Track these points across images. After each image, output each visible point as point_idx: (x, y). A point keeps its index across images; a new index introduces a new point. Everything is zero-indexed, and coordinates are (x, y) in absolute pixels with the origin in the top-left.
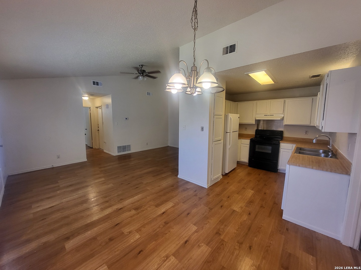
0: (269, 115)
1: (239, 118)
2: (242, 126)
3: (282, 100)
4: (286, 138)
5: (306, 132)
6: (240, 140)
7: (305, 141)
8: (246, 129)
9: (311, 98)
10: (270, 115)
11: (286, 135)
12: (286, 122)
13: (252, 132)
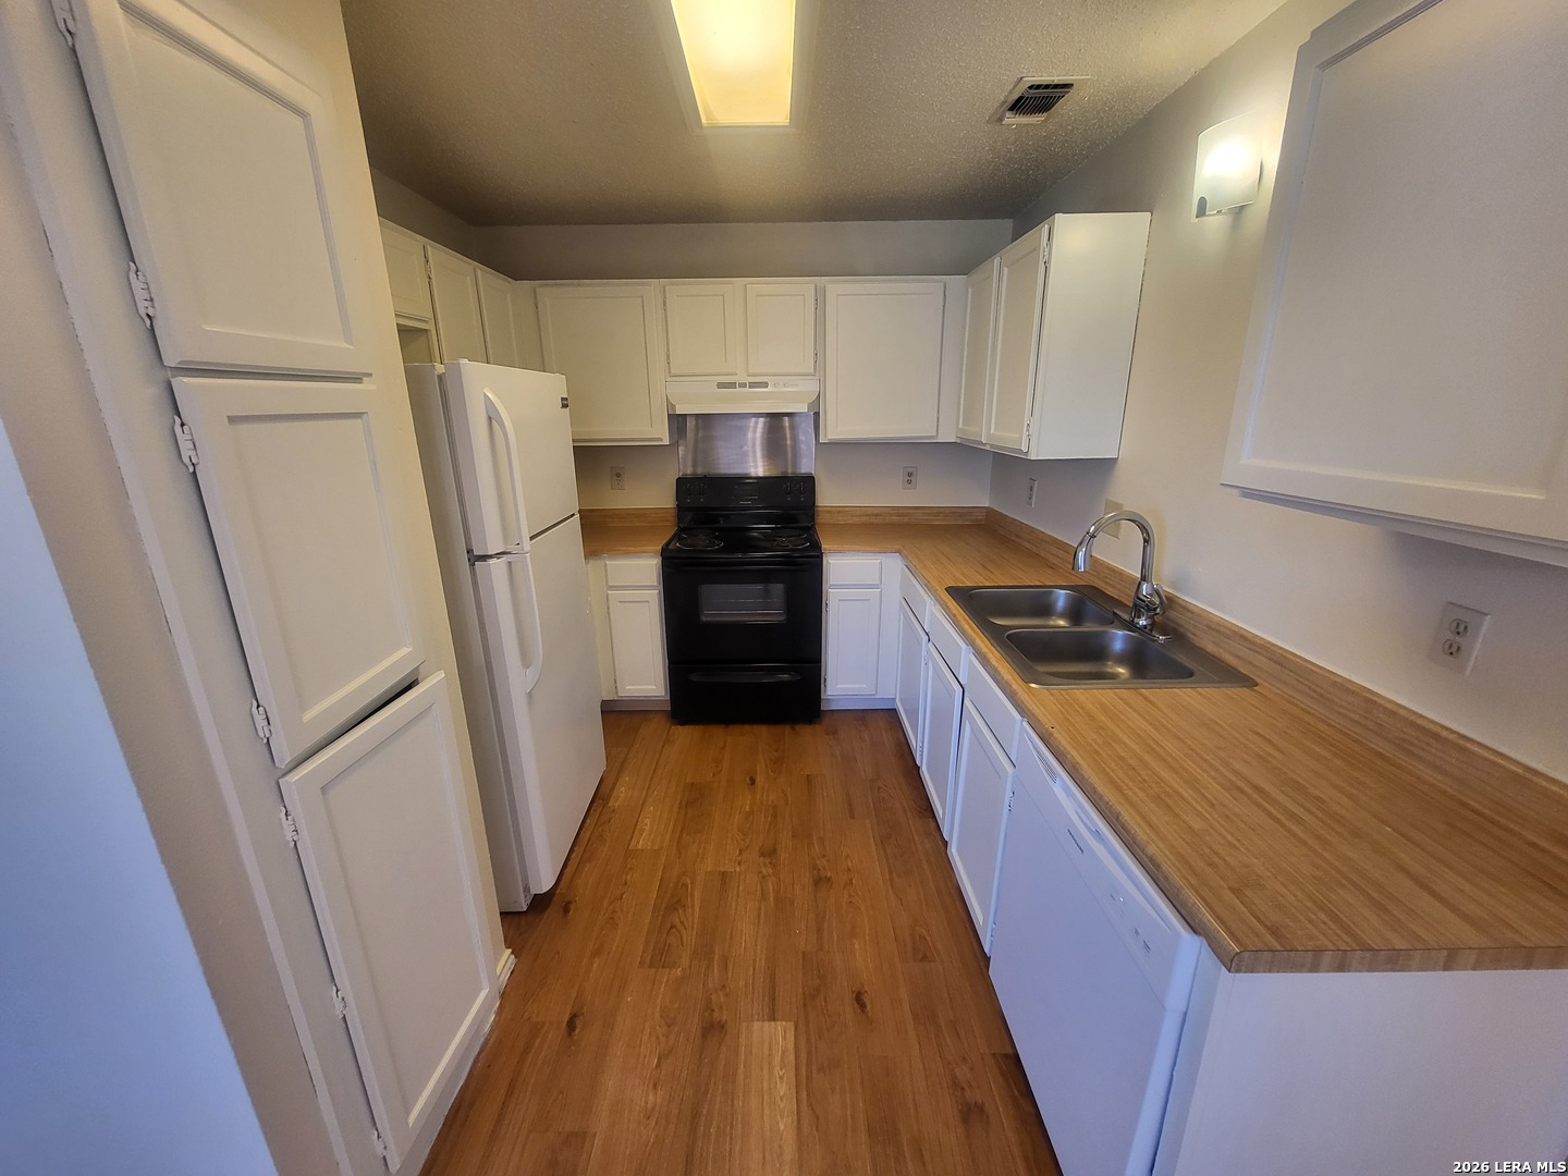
0: (743, 385)
1: (565, 406)
2: (592, 460)
3: (804, 287)
4: (829, 512)
5: (910, 475)
6: (594, 564)
7: (906, 519)
8: (618, 475)
9: (938, 281)
10: (752, 385)
11: (829, 497)
12: (834, 430)
13: (654, 495)
